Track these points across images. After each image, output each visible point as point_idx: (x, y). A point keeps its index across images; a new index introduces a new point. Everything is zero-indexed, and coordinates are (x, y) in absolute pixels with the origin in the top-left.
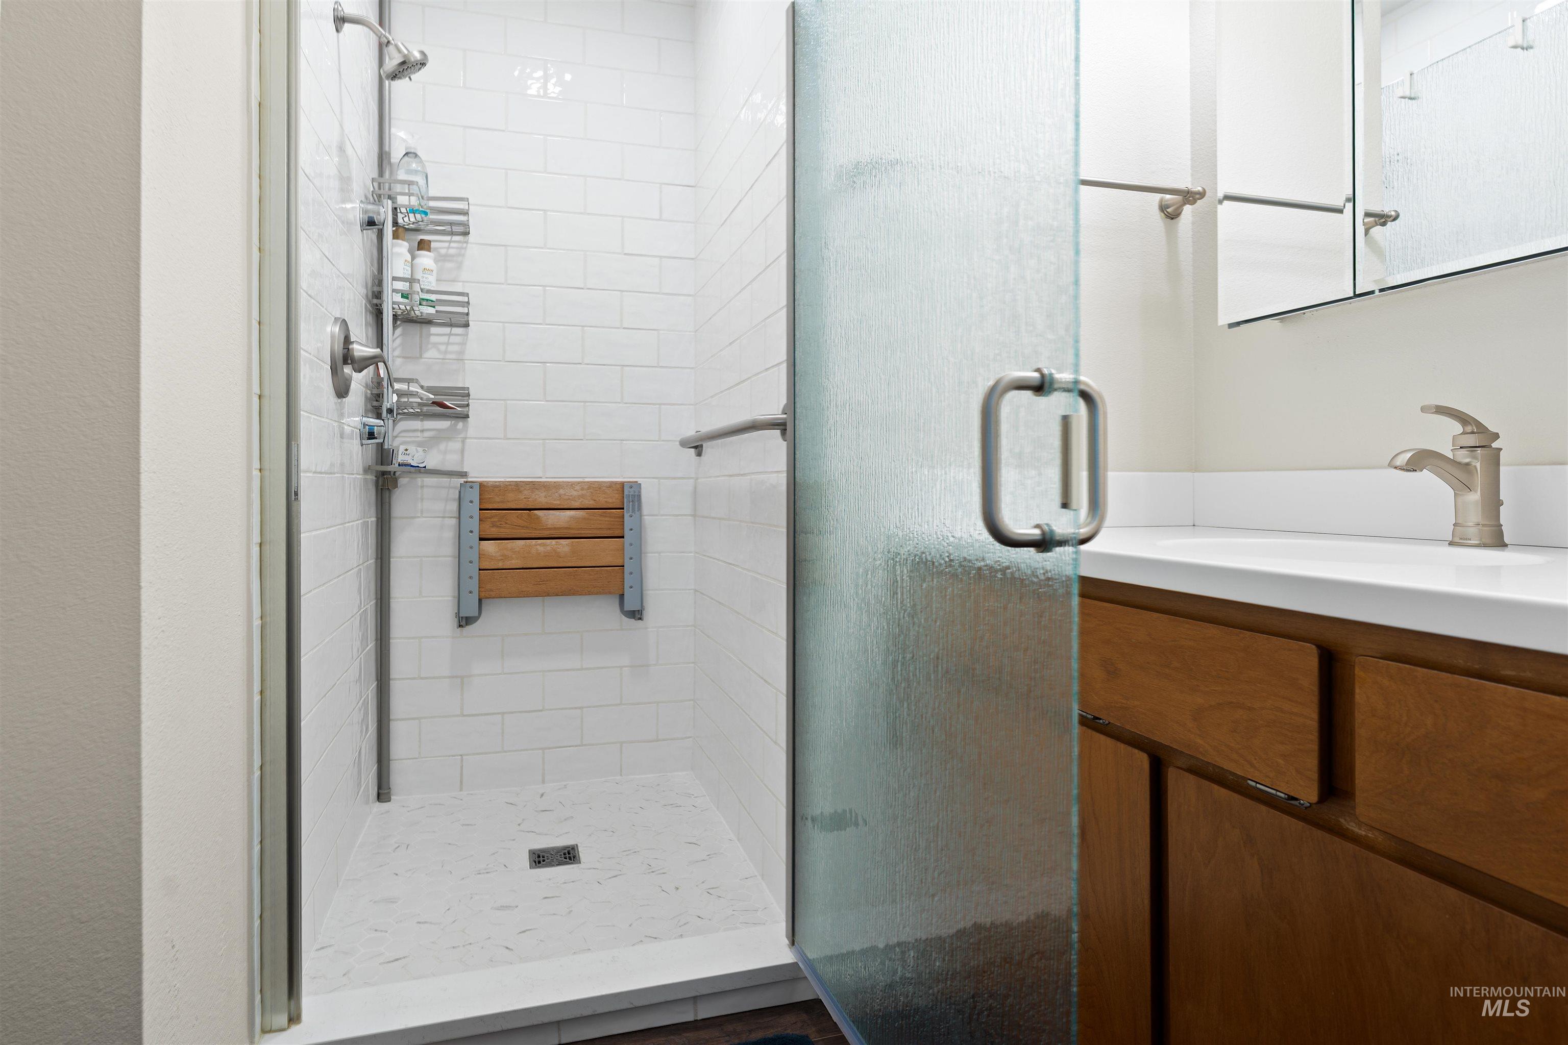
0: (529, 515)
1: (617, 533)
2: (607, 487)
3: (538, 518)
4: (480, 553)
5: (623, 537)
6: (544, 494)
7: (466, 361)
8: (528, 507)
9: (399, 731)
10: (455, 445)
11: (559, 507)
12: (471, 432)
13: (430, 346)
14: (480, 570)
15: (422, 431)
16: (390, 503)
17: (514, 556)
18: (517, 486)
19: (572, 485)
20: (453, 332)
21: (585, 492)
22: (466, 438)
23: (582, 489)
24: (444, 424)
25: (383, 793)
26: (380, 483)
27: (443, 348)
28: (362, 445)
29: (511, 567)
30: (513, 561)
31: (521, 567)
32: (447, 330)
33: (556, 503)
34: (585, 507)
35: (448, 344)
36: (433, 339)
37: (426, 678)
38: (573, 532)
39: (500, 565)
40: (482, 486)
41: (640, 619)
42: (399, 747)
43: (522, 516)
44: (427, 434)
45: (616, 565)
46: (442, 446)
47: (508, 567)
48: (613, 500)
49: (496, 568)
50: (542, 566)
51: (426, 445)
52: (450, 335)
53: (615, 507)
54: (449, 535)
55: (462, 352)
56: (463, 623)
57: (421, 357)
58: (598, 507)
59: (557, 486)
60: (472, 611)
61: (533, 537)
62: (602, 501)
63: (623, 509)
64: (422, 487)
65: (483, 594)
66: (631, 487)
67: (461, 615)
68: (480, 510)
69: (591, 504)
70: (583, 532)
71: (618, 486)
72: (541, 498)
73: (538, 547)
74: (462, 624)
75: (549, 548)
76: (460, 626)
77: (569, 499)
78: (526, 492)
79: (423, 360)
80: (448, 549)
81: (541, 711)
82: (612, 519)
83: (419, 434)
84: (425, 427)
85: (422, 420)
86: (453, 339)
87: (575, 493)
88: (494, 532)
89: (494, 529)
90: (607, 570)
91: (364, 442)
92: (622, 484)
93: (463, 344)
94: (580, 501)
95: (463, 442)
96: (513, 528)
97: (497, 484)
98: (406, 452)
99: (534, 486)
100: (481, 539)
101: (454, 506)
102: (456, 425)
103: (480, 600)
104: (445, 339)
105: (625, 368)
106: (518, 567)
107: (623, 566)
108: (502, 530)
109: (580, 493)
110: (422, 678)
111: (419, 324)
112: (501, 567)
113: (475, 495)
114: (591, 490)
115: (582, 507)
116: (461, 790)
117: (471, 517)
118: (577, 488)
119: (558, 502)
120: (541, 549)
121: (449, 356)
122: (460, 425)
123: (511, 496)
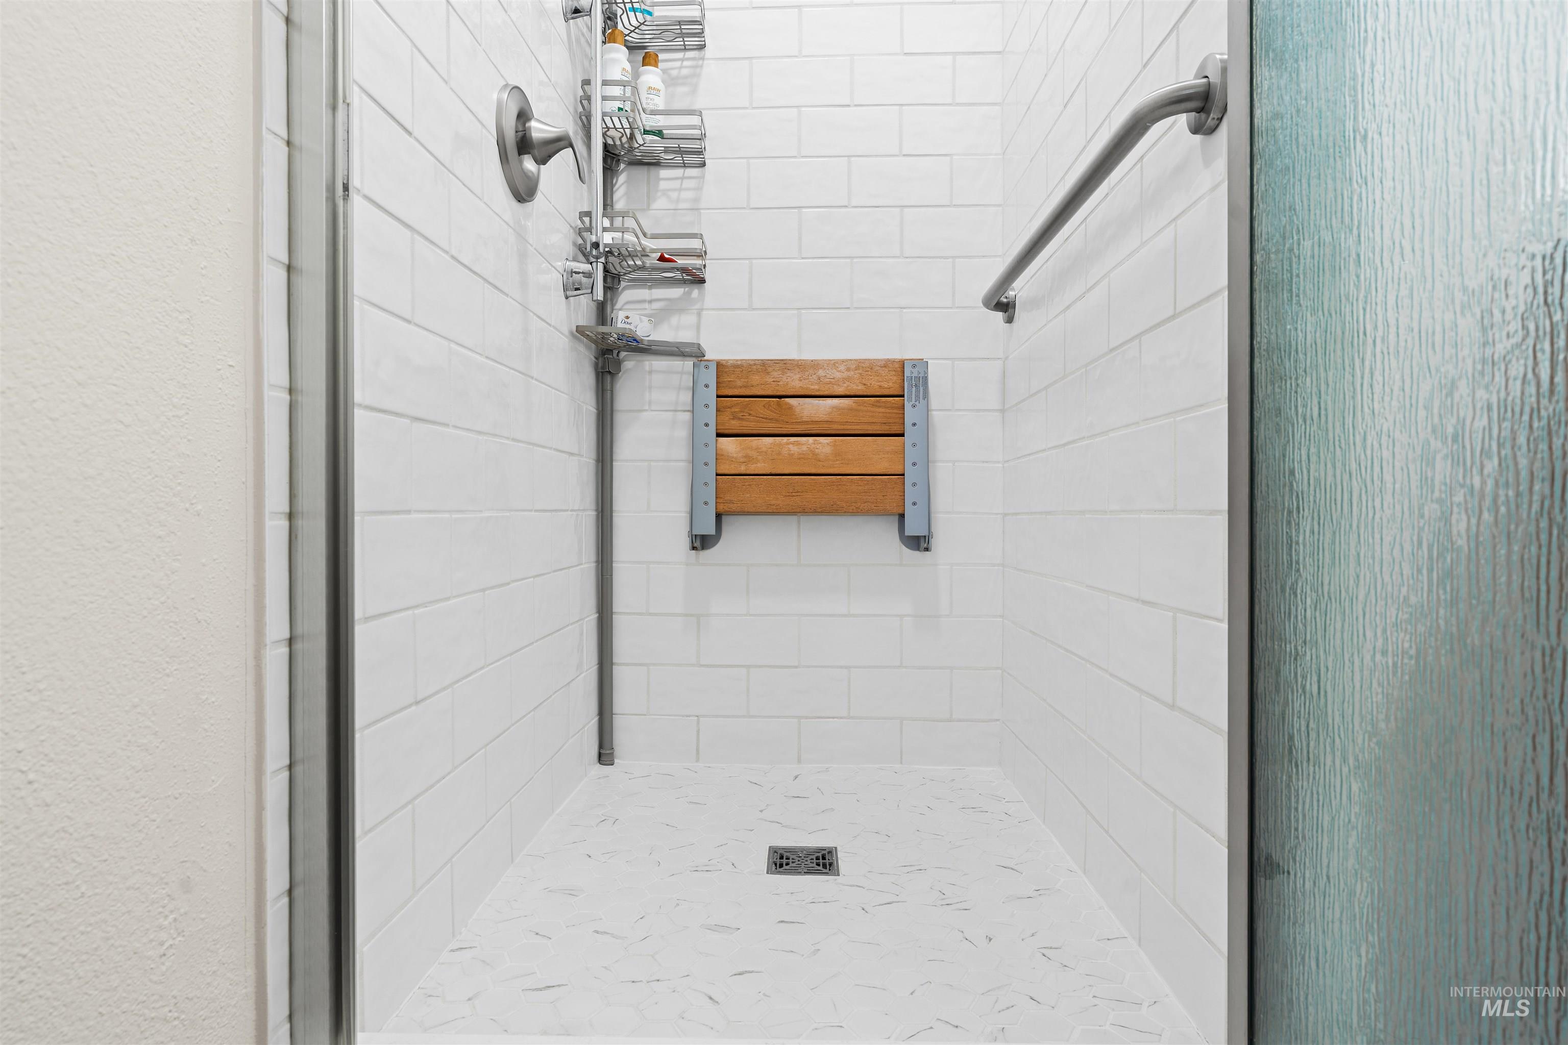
0: (779, 404)
1: (895, 429)
2: (881, 367)
3: (790, 407)
4: (718, 452)
5: (903, 435)
6: (798, 376)
7: (702, 211)
8: (778, 394)
9: (624, 677)
10: (689, 319)
11: (817, 393)
12: (709, 301)
13: (659, 194)
14: (717, 475)
15: (650, 302)
16: (612, 391)
17: (760, 457)
18: (764, 366)
19: (834, 364)
20: (686, 175)
21: (852, 373)
22: (702, 309)
23: (848, 370)
24: (676, 292)
25: (605, 755)
26: (600, 365)
27: (674, 195)
28: (567, 298)
29: (756, 472)
30: (759, 465)
31: (768, 472)
32: (679, 172)
33: (814, 388)
34: (852, 394)
35: (680, 190)
36: (663, 185)
37: (655, 614)
38: (835, 426)
39: (743, 469)
40: (720, 365)
41: (927, 549)
42: (624, 698)
43: (770, 405)
44: (656, 305)
45: (893, 473)
46: (674, 320)
47: (752, 472)
48: (889, 384)
49: (737, 472)
50: (795, 472)
51: (657, 318)
52: (683, 178)
53: (891, 393)
54: (682, 433)
55: (697, 200)
56: (697, 544)
57: (648, 208)
58: (869, 394)
59: (815, 365)
60: (709, 528)
61: (785, 432)
62: (875, 385)
63: (903, 396)
64: (650, 372)
65: (721, 508)
66: (914, 366)
67: (694, 533)
68: (718, 396)
69: (859, 389)
70: (849, 427)
71: (897, 366)
72: (794, 383)
73: (791, 446)
74: (695, 545)
75: (804, 448)
76: (694, 548)
77: (830, 383)
78: (775, 374)
79: (651, 212)
80: (682, 452)
81: (796, 667)
82: (888, 411)
83: (646, 305)
84: (654, 297)
85: (650, 288)
86: (687, 184)
87: (838, 375)
88: (734, 426)
89: (733, 422)
90: (880, 479)
91: (569, 293)
92: (902, 363)
93: (699, 189)
94: (845, 385)
95: (699, 315)
96: (758, 422)
97: (739, 363)
98: (626, 320)
99: (786, 365)
100: (719, 435)
101: (686, 397)
102: (690, 293)
103: (719, 516)
104: (677, 184)
105: (906, 210)
106: (764, 472)
107: (903, 475)
108: (745, 423)
109: (846, 374)
110: (651, 614)
111: (646, 167)
112: (744, 472)
113: (710, 376)
114: (860, 371)
115: (848, 393)
116: (697, 760)
117: (707, 406)
118: (842, 368)
119: (816, 387)
120: (794, 449)
121: (682, 205)
122: (695, 292)
123: (756, 379)
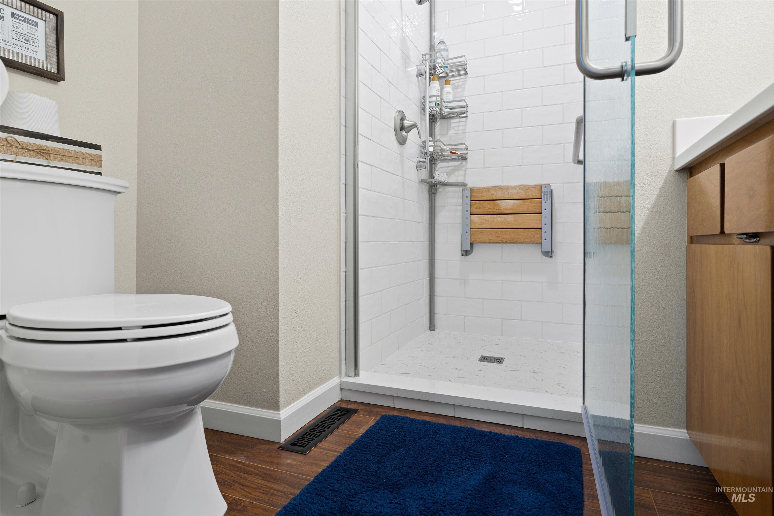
0: (493, 203)
1: (538, 211)
2: (533, 188)
3: (498, 204)
4: (471, 221)
5: (541, 213)
6: (500, 192)
7: (466, 133)
8: (493, 199)
9: (439, 301)
10: (462, 173)
11: (508, 199)
12: (469, 166)
13: (451, 128)
14: (471, 229)
15: (448, 167)
16: (434, 200)
17: (486, 222)
18: (488, 189)
19: (514, 187)
20: (461, 121)
21: (521, 190)
22: (466, 169)
23: (520, 189)
24: (457, 163)
25: (432, 327)
26: (430, 191)
27: (456, 128)
28: (417, 170)
29: (485, 228)
30: (486, 225)
31: (489, 228)
32: (458, 120)
33: (507, 197)
34: (521, 198)
35: (458, 126)
36: (453, 125)
37: (450, 279)
38: (515, 211)
39: (480, 227)
40: (471, 189)
41: (551, 257)
42: (439, 308)
43: (490, 203)
44: (450, 168)
45: (537, 228)
46: (456, 173)
47: (484, 228)
48: (536, 195)
49: (478, 228)
50: (499, 228)
51: (450, 173)
52: (460, 122)
53: (536, 198)
54: (459, 214)
55: (464, 129)
56: (464, 254)
57: (447, 134)
58: (528, 198)
59: (507, 188)
60: (468, 248)
61: (495, 213)
62: (530, 195)
63: (541, 199)
64: (448, 192)
65: (472, 241)
66: (546, 187)
67: (463, 250)
68: (471, 201)
69: (524, 196)
70: (520, 211)
71: (539, 187)
72: (499, 195)
73: (498, 218)
74: (463, 254)
75: (503, 219)
76: (463, 255)
77: (513, 194)
78: (492, 192)
79: (449, 135)
80: (459, 221)
81: (501, 300)
82: (535, 204)
83: (447, 168)
84: (449, 165)
85: (448, 162)
86: (461, 124)
87: (516, 191)
88: (477, 211)
89: (477, 210)
90: (532, 230)
91: (418, 169)
92: (541, 186)
93: (465, 125)
94: (519, 195)
95: (465, 171)
96: (486, 209)
97: (479, 188)
98: (439, 175)
99: (496, 188)
100: (471, 215)
101: (460, 201)
102: (462, 163)
103: (472, 244)
104: (457, 124)
105: (544, 127)
106: (488, 228)
107: (541, 228)
108: (481, 210)
109: (519, 191)
110: (448, 279)
111: (446, 119)
112: (480, 228)
113: (468, 194)
114: (524, 190)
115: (520, 198)
116: (464, 332)
117: (467, 204)
118: (517, 189)
119: (507, 196)
120: (499, 219)
121: (459, 132)
122: (464, 163)
123: (485, 194)
